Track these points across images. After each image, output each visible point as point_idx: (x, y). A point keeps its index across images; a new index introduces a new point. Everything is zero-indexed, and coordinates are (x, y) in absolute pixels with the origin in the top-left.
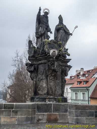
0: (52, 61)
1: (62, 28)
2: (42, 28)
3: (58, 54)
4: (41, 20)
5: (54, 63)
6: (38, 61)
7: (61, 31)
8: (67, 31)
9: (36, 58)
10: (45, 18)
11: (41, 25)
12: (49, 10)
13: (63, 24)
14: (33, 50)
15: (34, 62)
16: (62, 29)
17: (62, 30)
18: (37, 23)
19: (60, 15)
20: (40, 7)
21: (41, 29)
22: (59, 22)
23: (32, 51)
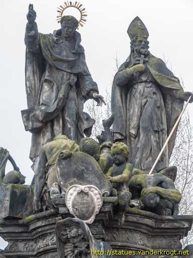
0: (75, 240)
1: (141, 73)
2: (55, 88)
3: (104, 203)
4: (46, 53)
5: (88, 247)
6: (36, 240)
7: (140, 87)
8: (169, 86)
9: (27, 225)
10: (64, 43)
11: (47, 74)
12: (81, 8)
13: (147, 55)
14: (8, 193)
15: (21, 246)
16: (144, 78)
17: (146, 82)
18: (30, 68)
19: (137, 19)
20: (31, 6)
21: (47, 93)
22: (132, 51)
23: (5, 196)
